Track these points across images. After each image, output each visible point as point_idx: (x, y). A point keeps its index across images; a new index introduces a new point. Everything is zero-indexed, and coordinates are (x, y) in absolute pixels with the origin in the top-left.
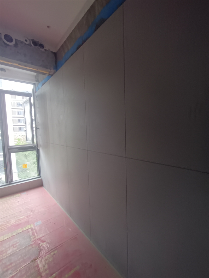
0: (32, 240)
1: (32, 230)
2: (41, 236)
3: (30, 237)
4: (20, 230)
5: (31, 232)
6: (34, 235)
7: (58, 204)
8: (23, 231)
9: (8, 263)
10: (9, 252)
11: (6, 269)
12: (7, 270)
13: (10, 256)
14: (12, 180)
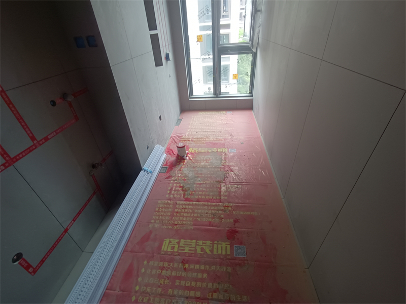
0: (222, 164)
1: (225, 155)
2: (231, 164)
3: (222, 160)
4: (215, 150)
5: (223, 156)
6: (226, 160)
8: (217, 152)
9: (200, 172)
10: (202, 164)
11: (197, 175)
12: (198, 177)
13: (202, 167)
14: (220, 93)
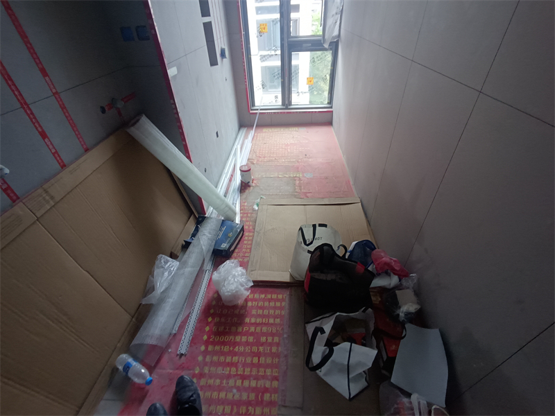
0: (297, 191)
1: (300, 179)
3: (295, 186)
5: (298, 182)
6: (300, 186)
7: (344, 159)
8: (290, 177)
10: (272, 191)
14: (290, 103)
